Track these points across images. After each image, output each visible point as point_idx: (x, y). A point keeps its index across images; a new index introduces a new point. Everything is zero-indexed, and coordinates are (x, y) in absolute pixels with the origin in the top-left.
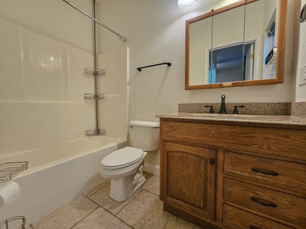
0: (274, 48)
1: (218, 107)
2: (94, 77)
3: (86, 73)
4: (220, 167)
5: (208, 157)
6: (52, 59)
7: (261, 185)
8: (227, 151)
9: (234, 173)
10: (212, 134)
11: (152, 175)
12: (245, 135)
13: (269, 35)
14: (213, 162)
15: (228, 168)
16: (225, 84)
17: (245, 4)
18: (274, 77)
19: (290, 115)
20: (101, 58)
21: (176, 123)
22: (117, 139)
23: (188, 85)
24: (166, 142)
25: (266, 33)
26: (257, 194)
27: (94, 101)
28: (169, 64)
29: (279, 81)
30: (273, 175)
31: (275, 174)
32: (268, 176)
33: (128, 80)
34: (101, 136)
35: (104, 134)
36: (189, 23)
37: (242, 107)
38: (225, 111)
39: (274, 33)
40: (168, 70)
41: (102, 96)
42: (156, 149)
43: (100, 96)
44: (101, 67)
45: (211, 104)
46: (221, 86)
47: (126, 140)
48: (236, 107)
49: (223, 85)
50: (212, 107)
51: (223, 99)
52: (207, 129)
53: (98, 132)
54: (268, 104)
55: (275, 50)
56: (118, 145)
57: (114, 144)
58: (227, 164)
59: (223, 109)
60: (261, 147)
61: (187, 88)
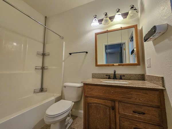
0: (134, 48)
1: (112, 76)
2: (42, 56)
3: (38, 54)
4: (117, 111)
5: (110, 106)
6: (15, 44)
7: (138, 120)
8: (120, 102)
9: (124, 114)
10: (112, 92)
11: (77, 117)
12: (128, 93)
13: (131, 41)
14: (113, 108)
15: (121, 112)
16: (115, 64)
17: (121, 30)
18: (136, 62)
19: (145, 80)
20: (47, 46)
21: (92, 86)
22: (55, 94)
23: (97, 64)
24: (87, 97)
25: (129, 40)
26: (137, 126)
27: (41, 70)
28: (87, 53)
29: (138, 64)
30: (143, 114)
31: (144, 114)
32: (141, 115)
33: (63, 59)
34: (44, 93)
35: (46, 91)
36: (96, 34)
37: (124, 76)
38: (116, 78)
39: (133, 40)
40: (86, 55)
41: (47, 68)
42: (79, 100)
43: (46, 68)
44: (47, 51)
45: (109, 74)
46: (113, 65)
47: (60, 95)
48: (121, 76)
49: (114, 65)
50: (109, 76)
51: (115, 72)
52: (109, 90)
53: (42, 90)
54: (135, 75)
55: (135, 49)
56: (55, 98)
57: (53, 98)
58: (120, 109)
59: (115, 77)
60: (136, 99)
61: (97, 65)
